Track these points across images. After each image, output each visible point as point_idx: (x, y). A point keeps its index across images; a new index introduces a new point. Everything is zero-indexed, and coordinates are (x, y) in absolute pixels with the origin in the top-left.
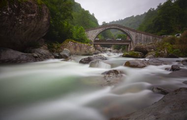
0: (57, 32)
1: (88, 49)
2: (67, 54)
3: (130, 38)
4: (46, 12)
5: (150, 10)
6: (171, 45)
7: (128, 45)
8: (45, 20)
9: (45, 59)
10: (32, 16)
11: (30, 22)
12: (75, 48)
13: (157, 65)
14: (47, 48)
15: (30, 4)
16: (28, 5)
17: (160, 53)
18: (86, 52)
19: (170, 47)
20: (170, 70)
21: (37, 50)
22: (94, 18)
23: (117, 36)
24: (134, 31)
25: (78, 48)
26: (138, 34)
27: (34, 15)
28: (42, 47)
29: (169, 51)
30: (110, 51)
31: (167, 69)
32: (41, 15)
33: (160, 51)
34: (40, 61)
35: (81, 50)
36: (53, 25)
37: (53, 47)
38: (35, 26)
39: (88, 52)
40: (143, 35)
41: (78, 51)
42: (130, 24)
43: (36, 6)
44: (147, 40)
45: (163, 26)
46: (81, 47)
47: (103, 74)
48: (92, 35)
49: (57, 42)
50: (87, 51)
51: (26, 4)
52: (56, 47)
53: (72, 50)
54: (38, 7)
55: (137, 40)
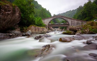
0: (26, 21)
1: (43, 30)
2: (29, 34)
3: (68, 23)
4: (18, 10)
5: (80, 7)
6: (91, 26)
7: (67, 27)
8: (17, 14)
9: (16, 37)
10: (8, 13)
11: (8, 16)
12: (35, 30)
13: (79, 40)
14: (20, 30)
15: (8, 6)
16: (6, 7)
17: (84, 31)
18: (41, 32)
19: (91, 27)
20: (86, 44)
21: (13, 31)
22: (49, 12)
23: (61, 22)
24: (70, 19)
25: (37, 30)
26: (72, 20)
27: (10, 12)
28: (16, 30)
29: (90, 30)
30: (58, 30)
31: (84, 43)
32: (14, 12)
33: (84, 30)
34: (12, 38)
35: (38, 31)
36: (23, 17)
37: (23, 29)
38: (11, 18)
39: (43, 32)
40: (75, 21)
41: (37, 31)
42: (69, 15)
43: (11, 7)
44: (78, 24)
45: (87, 15)
46: (38, 29)
47: (43, 47)
48: (46, 22)
49: (26, 26)
51: (5, 6)
52: (25, 29)
53: (34, 31)
54: (12, 8)
55: (72, 24)
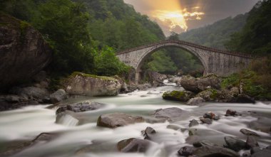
0: (65, 61)
1: (104, 86)
2: (58, 98)
6: (256, 76)
8: (33, 48)
10: (6, 48)
11: (4, 55)
12: (84, 86)
18: (100, 91)
19: (252, 79)
24: (205, 49)
25: (89, 85)
26: (213, 54)
27: (10, 45)
29: (246, 88)
32: (23, 42)
35: (92, 88)
40: (222, 55)
41: (87, 90)
46: (92, 84)
48: (134, 59)
50: (102, 89)
53: (79, 89)
54: (17, 34)
55: (212, 64)
